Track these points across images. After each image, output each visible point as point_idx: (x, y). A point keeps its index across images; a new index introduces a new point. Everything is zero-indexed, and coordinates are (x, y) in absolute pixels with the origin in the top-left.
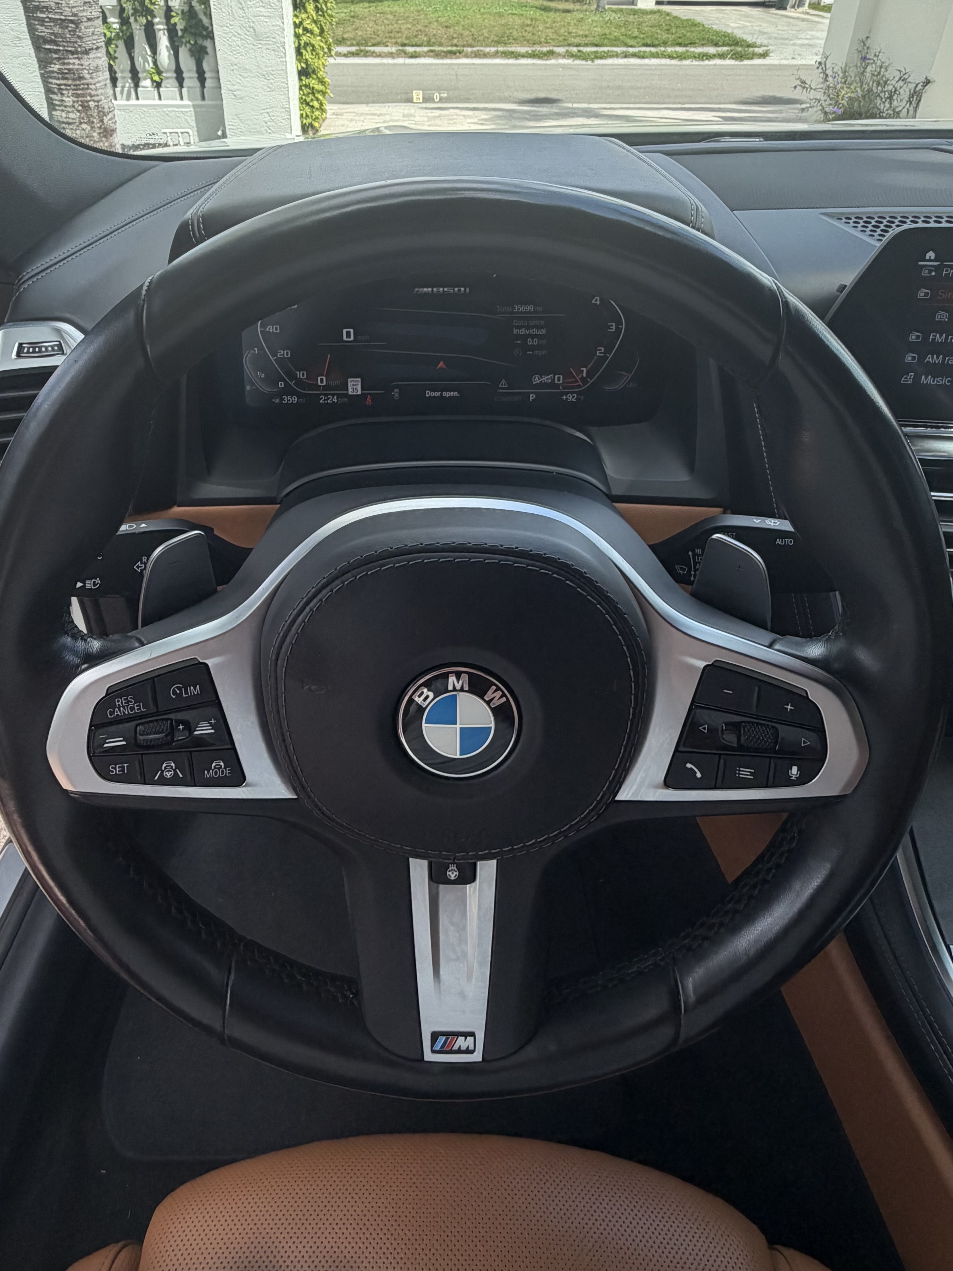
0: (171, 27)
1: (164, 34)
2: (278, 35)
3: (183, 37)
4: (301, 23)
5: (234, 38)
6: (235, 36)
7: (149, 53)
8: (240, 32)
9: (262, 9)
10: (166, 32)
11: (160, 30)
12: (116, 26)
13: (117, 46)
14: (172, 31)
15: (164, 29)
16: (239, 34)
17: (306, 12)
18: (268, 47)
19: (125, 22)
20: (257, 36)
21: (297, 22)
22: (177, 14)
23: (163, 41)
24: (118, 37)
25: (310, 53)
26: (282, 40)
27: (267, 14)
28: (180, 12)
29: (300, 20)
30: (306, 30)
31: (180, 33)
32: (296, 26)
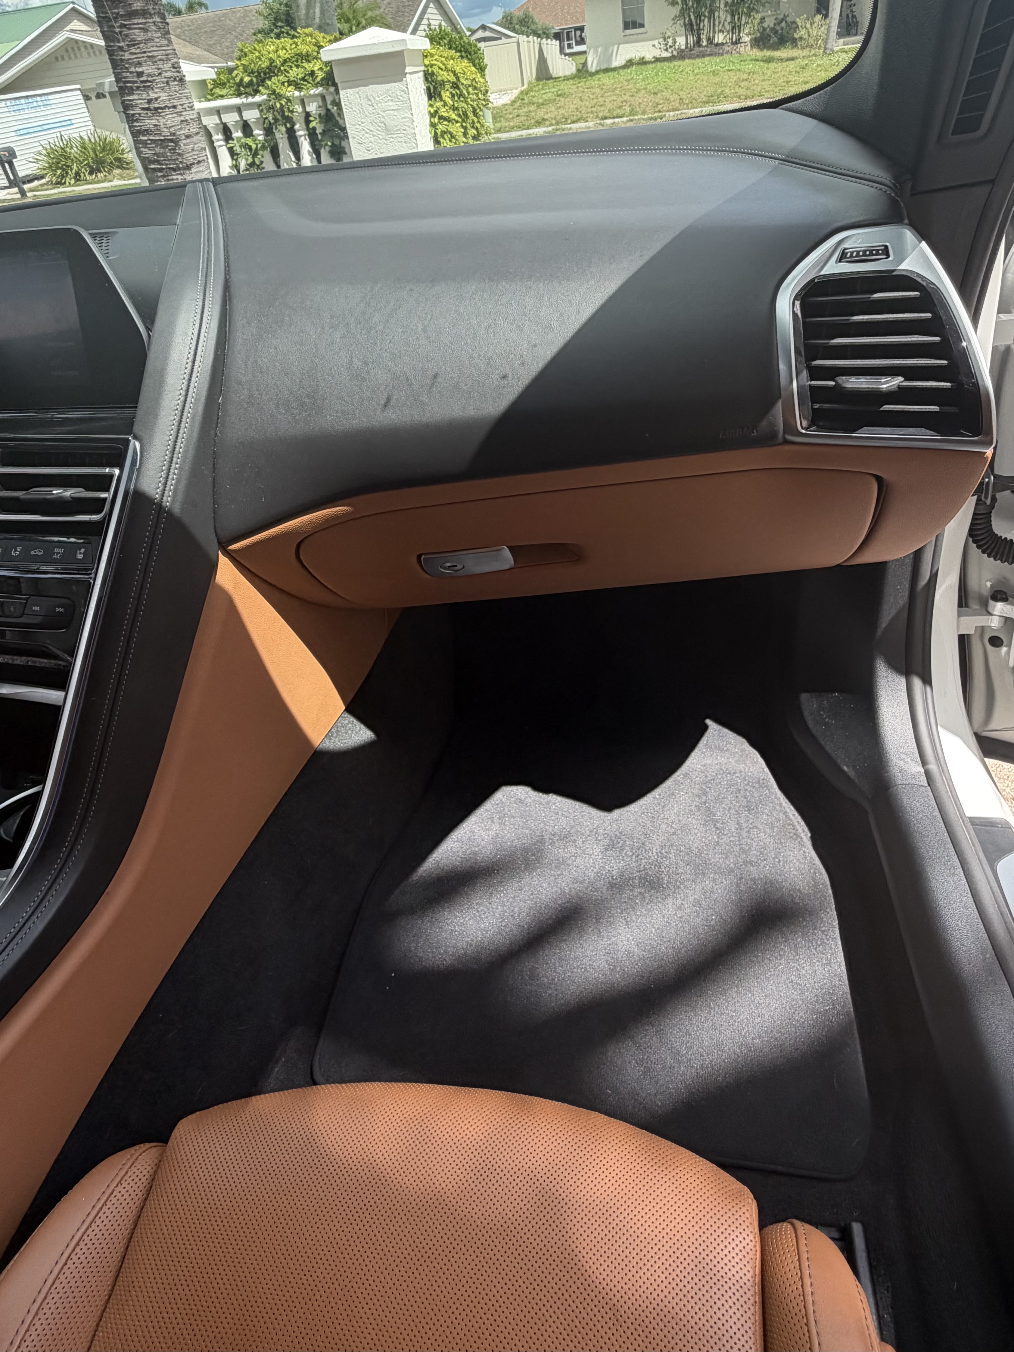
0: (311, 131)
1: (306, 139)
2: (409, 126)
3: (322, 140)
4: (436, 112)
5: (366, 135)
6: (367, 133)
7: (293, 159)
8: (371, 128)
9: (391, 103)
10: (307, 137)
11: (301, 136)
12: (261, 138)
13: (263, 156)
14: (312, 134)
15: (305, 135)
16: (371, 131)
17: (441, 99)
18: (400, 140)
19: (269, 131)
20: (387, 130)
21: (432, 111)
22: (315, 118)
23: (305, 146)
24: (263, 148)
25: (448, 141)
26: (413, 131)
27: (396, 107)
28: (317, 117)
29: (435, 109)
30: (441, 118)
31: (320, 137)
32: (432, 115)
